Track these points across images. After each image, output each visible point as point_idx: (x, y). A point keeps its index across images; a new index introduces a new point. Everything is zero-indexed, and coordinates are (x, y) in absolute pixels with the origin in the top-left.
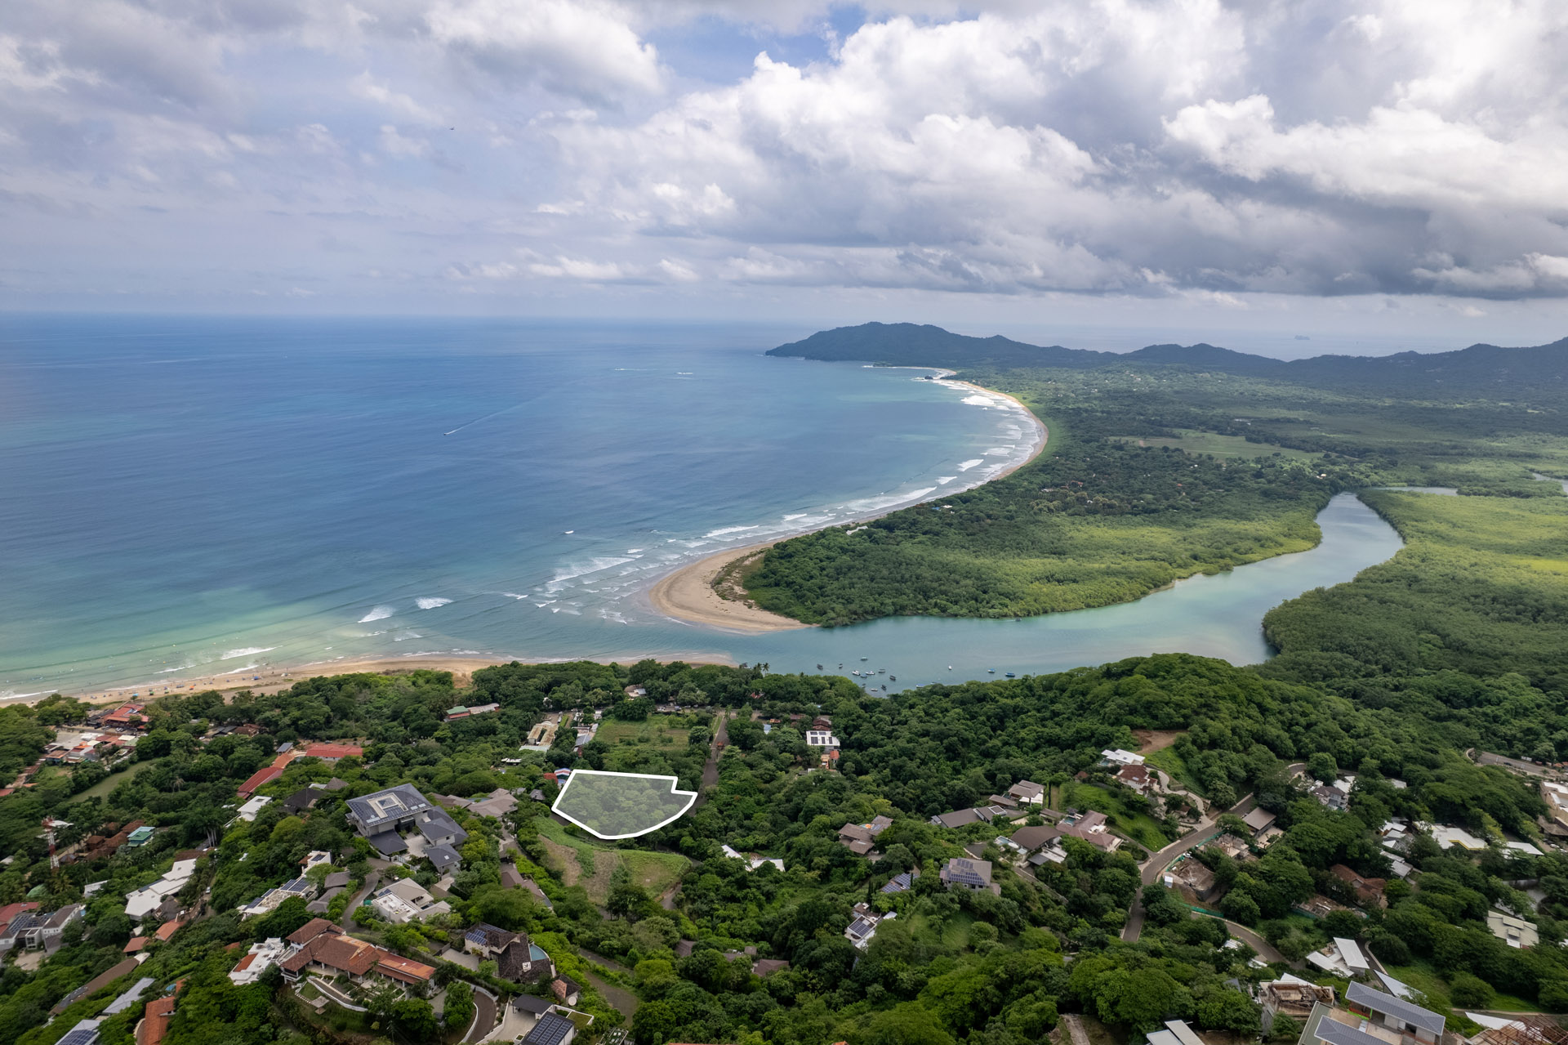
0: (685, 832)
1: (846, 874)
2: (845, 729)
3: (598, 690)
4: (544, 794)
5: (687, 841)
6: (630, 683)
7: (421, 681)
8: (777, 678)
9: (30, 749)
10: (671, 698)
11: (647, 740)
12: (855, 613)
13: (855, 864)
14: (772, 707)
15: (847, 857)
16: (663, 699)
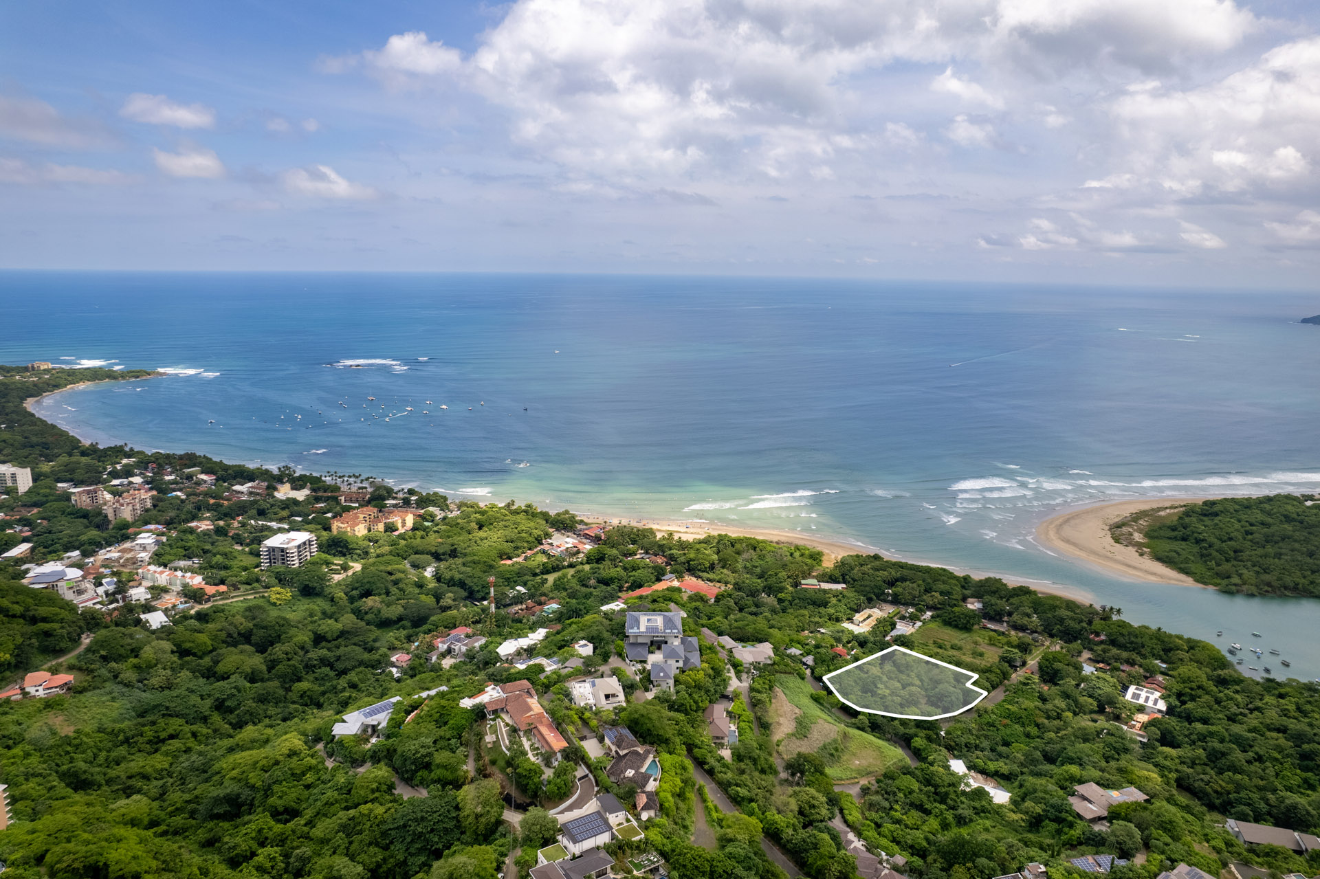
0: (922, 733)
1: (1059, 832)
2: (1179, 695)
3: (937, 594)
4: (815, 660)
5: (918, 742)
6: (973, 596)
7: (797, 554)
8: (1123, 624)
9: (534, 540)
10: (1006, 619)
11: (959, 649)
12: (1269, 584)
13: (1071, 825)
14: (1104, 651)
15: (1064, 815)
16: (997, 617)
